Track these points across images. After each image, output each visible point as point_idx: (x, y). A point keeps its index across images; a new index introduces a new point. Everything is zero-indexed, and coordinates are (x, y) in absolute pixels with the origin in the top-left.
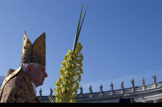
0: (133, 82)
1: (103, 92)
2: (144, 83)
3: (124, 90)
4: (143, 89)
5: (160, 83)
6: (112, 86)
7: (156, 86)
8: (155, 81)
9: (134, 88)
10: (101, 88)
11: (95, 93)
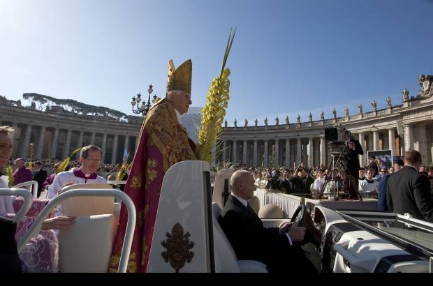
0: (335, 113)
1: (300, 123)
2: (348, 114)
3: (324, 121)
4: (347, 120)
5: (367, 113)
6: (311, 116)
7: (362, 117)
8: (361, 111)
9: (336, 119)
10: (299, 118)
11: (293, 124)
